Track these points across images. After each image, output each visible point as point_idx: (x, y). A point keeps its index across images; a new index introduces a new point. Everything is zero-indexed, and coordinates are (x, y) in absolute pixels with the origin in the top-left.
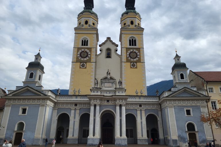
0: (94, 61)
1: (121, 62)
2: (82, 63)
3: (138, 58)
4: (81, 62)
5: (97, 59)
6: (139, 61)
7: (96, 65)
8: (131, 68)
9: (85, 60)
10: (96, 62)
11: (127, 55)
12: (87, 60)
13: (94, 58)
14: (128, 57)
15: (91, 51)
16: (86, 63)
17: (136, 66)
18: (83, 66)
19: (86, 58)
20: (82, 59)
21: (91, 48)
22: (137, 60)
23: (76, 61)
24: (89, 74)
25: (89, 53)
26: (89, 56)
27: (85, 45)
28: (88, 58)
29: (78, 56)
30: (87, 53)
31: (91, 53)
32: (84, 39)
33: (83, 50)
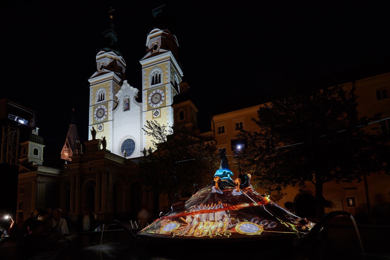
0: (112, 119)
1: (142, 112)
2: (99, 125)
3: (162, 101)
5: (115, 115)
6: (164, 105)
7: (113, 124)
8: (153, 118)
10: (113, 120)
11: (148, 100)
12: (104, 120)
13: (111, 115)
14: (150, 103)
15: (107, 106)
16: (103, 123)
17: (159, 114)
18: (100, 128)
20: (99, 120)
21: (108, 102)
22: (161, 105)
23: (93, 124)
25: (106, 110)
26: (106, 113)
27: (102, 100)
28: (105, 117)
29: (95, 116)
30: (104, 111)
31: (107, 109)
32: (101, 92)
33: (99, 107)
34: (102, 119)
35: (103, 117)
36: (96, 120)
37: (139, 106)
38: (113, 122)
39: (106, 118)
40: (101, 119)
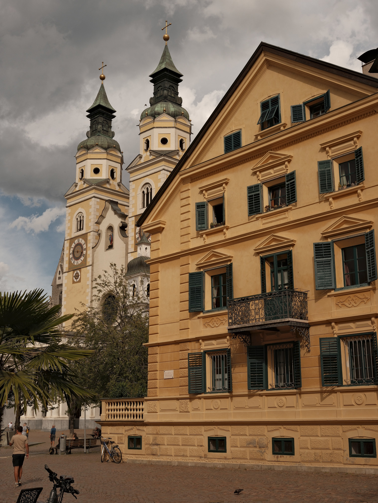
0: (91, 263)
1: (127, 253)
2: (76, 272)
4: (74, 270)
5: (95, 255)
7: (92, 270)
9: (79, 263)
11: (136, 234)
12: (81, 263)
13: (91, 255)
14: (138, 238)
15: (86, 240)
16: (80, 269)
18: (77, 276)
20: (76, 262)
21: (87, 233)
23: (69, 268)
24: (84, 292)
25: (84, 247)
26: (84, 252)
27: (80, 230)
28: (83, 258)
29: (71, 256)
30: (82, 247)
31: (87, 246)
32: (79, 216)
33: (76, 241)
34: (80, 261)
35: (81, 258)
36: (72, 263)
37: (124, 242)
38: (92, 267)
40: (78, 261)
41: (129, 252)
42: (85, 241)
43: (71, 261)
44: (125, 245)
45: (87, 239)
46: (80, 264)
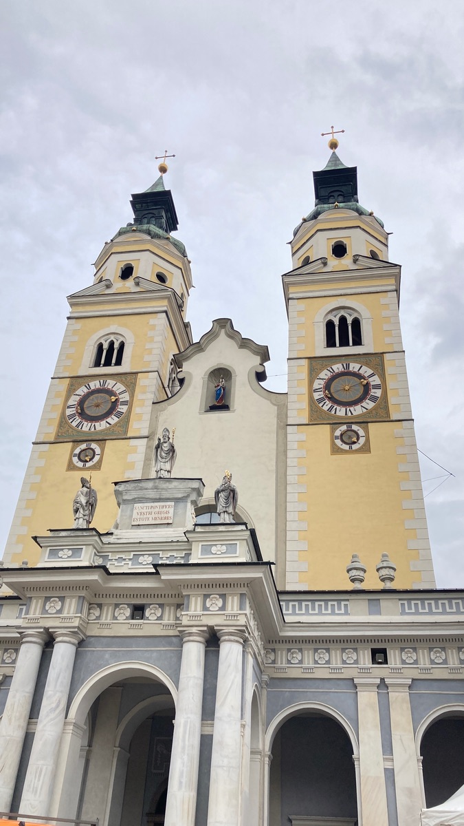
0: (146, 434)
1: (284, 424)
2: (83, 446)
3: (374, 399)
4: (77, 442)
5: (161, 417)
6: (382, 414)
8: (336, 450)
9: (98, 428)
10: (151, 436)
11: (312, 391)
12: (107, 429)
13: (147, 417)
14: (320, 400)
15: (131, 387)
16: (101, 441)
17: (362, 441)
18: (86, 456)
19: (103, 423)
20: (86, 426)
21: (137, 373)
22: (370, 412)
23: (58, 436)
24: (112, 494)
25: (124, 397)
26: (123, 409)
27: (108, 364)
28: (116, 419)
29: (71, 411)
30: (115, 398)
31: (131, 397)
32: (109, 340)
33: (95, 385)
34: (101, 426)
35: (109, 420)
36: (71, 427)
37: (271, 402)
38: (149, 440)
39: (118, 422)
40: (97, 424)
41: (288, 423)
42: (126, 386)
43: (66, 422)
44: (276, 407)
45: (134, 384)
46: (102, 431)
